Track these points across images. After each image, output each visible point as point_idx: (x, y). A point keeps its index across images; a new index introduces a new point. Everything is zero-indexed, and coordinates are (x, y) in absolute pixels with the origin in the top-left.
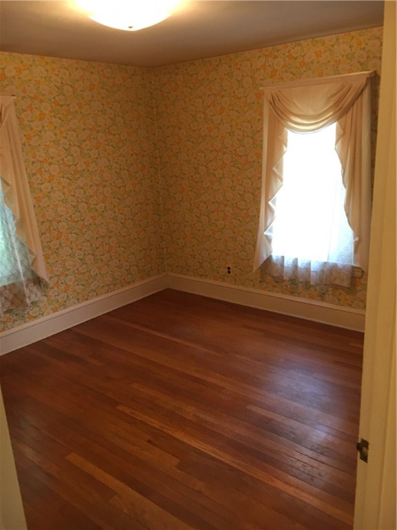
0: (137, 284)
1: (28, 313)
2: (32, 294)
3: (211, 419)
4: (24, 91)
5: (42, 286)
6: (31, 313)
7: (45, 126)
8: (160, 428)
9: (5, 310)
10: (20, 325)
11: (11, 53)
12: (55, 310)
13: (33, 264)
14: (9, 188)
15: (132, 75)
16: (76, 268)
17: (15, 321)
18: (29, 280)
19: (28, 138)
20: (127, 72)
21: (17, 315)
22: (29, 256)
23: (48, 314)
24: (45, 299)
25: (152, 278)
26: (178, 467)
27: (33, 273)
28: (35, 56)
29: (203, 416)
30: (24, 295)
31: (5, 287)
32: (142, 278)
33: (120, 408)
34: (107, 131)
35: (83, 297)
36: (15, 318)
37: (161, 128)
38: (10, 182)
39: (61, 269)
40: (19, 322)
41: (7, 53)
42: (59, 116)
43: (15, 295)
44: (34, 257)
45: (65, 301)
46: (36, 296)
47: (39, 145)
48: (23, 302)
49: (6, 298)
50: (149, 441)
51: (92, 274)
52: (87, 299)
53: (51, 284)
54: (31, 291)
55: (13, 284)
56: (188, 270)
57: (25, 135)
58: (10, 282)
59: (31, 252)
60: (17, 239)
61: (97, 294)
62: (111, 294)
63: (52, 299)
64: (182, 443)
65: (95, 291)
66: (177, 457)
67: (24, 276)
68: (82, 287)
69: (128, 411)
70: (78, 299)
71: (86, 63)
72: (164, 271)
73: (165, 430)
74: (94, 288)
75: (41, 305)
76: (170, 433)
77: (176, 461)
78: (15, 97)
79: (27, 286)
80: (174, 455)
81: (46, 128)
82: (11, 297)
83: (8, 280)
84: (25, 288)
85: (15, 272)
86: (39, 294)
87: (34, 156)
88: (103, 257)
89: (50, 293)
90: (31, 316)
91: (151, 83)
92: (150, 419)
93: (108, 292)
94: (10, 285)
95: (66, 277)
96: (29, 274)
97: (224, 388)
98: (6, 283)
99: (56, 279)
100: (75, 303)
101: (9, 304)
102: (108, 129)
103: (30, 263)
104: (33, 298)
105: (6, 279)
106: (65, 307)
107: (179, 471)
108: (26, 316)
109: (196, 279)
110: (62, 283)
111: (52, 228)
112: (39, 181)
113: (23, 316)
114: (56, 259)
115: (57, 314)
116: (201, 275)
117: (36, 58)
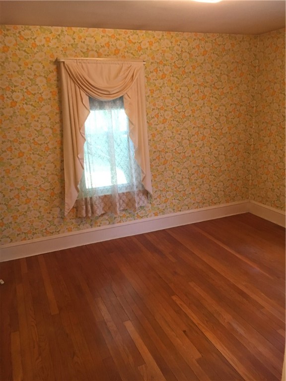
0: (222, 205)
1: (137, 213)
2: (140, 201)
3: (241, 330)
4: (153, 58)
5: (149, 196)
6: (139, 214)
7: (165, 83)
8: (197, 324)
9: (122, 209)
10: (130, 220)
11: (147, 31)
12: (156, 214)
13: (143, 180)
14: (133, 126)
15: (241, 41)
16: (175, 187)
17: (128, 217)
18: (140, 191)
19: (152, 91)
20: (236, 40)
21: (129, 213)
22: (141, 174)
23: (151, 216)
24: (150, 205)
25: (236, 203)
26: (199, 361)
27: (143, 186)
28: (164, 32)
29: (235, 326)
30: (135, 201)
31: (123, 193)
32: (227, 201)
33: (174, 298)
34: (213, 86)
35: (178, 208)
36: (128, 215)
37: (260, 83)
38: (133, 122)
39: (164, 186)
40: (131, 218)
41: (144, 31)
42: (176, 75)
43: (130, 200)
44: (144, 175)
45: (164, 210)
46: (144, 202)
47: (159, 97)
48: (133, 206)
49: (123, 201)
50: (185, 332)
51: (187, 193)
52: (180, 211)
53: (155, 195)
54: (140, 199)
55: (129, 192)
56: (267, 201)
57: (150, 90)
58: (128, 191)
59: (143, 172)
60: (135, 162)
61: (189, 208)
62: (199, 210)
63: (155, 206)
64: (210, 342)
65: (187, 205)
66: (201, 353)
67: (137, 187)
68: (178, 201)
69: (178, 302)
70: (174, 210)
71: (203, 34)
72: (248, 198)
73: (200, 327)
74: (187, 203)
75: (147, 209)
76: (203, 330)
77: (198, 355)
78: (145, 63)
79: (138, 195)
80: (198, 350)
81: (166, 85)
82: (126, 200)
83: (126, 189)
84: (136, 196)
85: (131, 184)
86: (146, 202)
87: (154, 105)
88: (197, 182)
89: (154, 202)
90: (139, 216)
91: (256, 47)
92: (193, 315)
93: (197, 208)
94: (127, 193)
95: (166, 192)
96: (141, 186)
97: (263, 307)
98: (125, 191)
99: (159, 193)
100: (171, 212)
101: (125, 204)
102: (214, 84)
103: (142, 180)
104: (141, 203)
105: (125, 189)
106: (164, 214)
107: (198, 365)
108: (136, 215)
109: (271, 208)
110: (163, 196)
111: (161, 156)
112: (156, 123)
113: (134, 215)
114: (161, 179)
115: (156, 217)
116: (278, 207)
117: (165, 33)
